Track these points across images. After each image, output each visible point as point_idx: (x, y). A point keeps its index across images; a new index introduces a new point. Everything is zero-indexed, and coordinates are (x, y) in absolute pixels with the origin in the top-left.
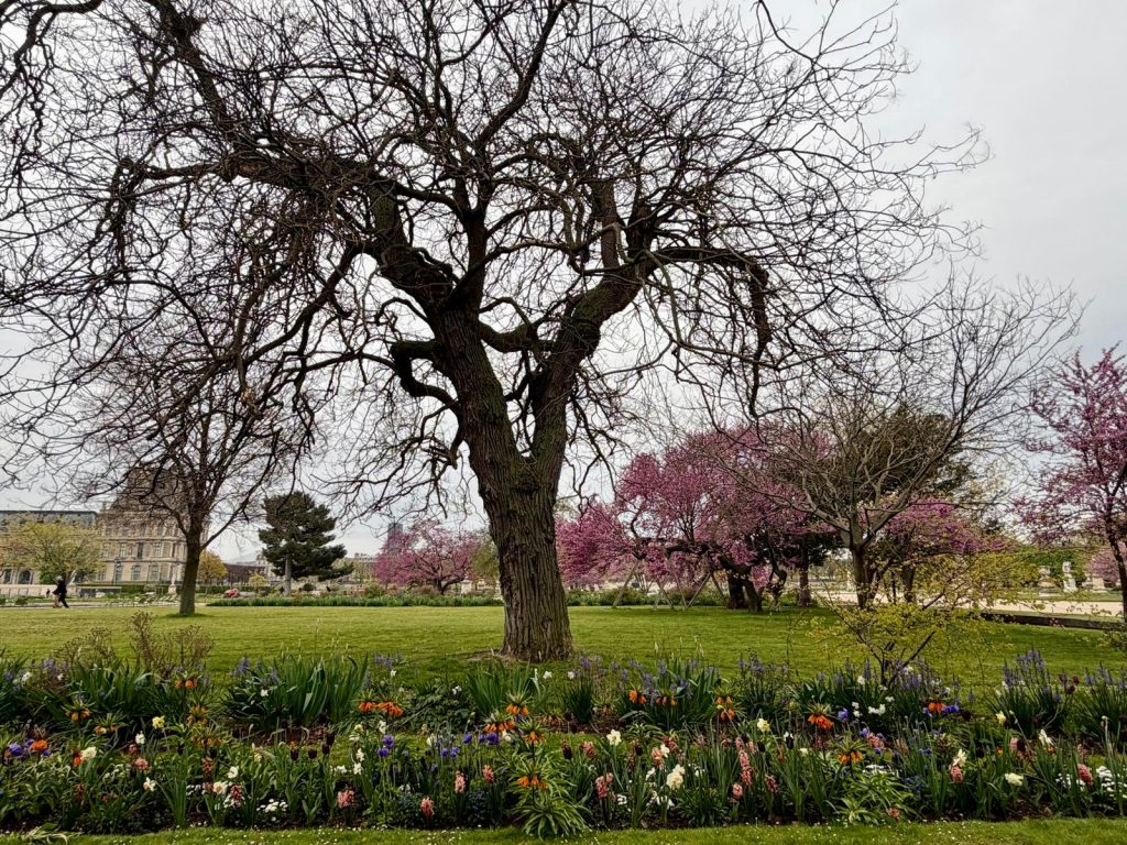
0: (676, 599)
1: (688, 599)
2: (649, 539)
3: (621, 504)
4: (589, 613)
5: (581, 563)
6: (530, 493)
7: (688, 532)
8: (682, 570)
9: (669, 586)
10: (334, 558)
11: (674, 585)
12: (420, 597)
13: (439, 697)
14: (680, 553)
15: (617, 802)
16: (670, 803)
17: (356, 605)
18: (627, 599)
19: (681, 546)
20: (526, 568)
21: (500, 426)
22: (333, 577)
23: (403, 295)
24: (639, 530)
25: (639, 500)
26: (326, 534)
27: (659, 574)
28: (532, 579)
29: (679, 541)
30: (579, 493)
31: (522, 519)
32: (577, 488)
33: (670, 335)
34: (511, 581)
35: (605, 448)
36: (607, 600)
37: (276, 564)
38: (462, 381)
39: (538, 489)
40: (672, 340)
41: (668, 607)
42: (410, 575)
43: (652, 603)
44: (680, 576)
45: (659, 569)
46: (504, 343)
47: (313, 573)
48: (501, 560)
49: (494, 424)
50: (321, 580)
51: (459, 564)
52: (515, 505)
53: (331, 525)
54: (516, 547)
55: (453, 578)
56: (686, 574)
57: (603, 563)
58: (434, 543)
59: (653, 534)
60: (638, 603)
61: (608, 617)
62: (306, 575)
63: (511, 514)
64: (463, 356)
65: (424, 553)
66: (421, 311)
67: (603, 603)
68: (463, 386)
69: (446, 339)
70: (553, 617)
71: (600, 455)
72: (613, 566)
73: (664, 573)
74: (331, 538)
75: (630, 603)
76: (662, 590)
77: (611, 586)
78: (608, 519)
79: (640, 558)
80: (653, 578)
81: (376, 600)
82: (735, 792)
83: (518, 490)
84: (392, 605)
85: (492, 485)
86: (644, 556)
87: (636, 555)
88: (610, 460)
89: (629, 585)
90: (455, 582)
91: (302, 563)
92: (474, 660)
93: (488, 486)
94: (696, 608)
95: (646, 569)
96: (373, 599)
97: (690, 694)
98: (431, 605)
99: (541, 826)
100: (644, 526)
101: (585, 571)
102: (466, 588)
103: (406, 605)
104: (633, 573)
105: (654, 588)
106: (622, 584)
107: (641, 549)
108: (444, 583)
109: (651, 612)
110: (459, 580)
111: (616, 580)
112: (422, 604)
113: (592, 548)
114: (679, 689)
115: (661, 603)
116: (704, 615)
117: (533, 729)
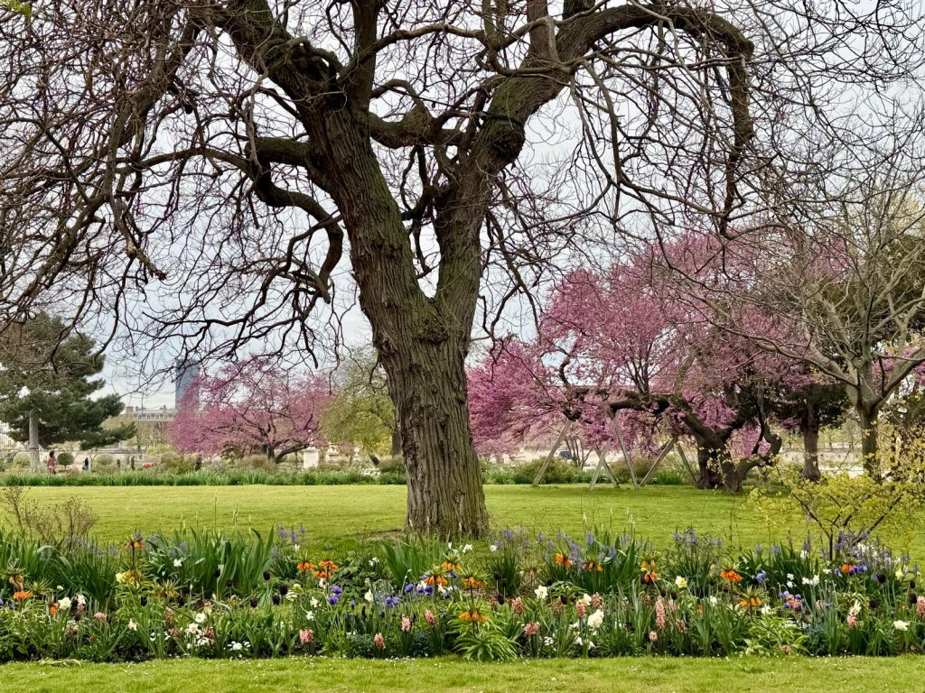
0: (622, 475)
1: (641, 474)
2: (586, 391)
3: (546, 343)
4: (500, 493)
5: (490, 424)
6: (436, 343)
7: (641, 379)
8: (633, 434)
9: (614, 457)
10: (105, 416)
11: (620, 455)
12: (255, 472)
13: (356, 569)
14: (630, 411)
15: (543, 644)
16: (592, 644)
17: (159, 483)
18: (552, 476)
19: (633, 402)
20: (433, 434)
21: (398, 261)
22: (103, 443)
23: (268, 83)
24: (572, 380)
25: (572, 339)
26: (90, 379)
27: (598, 440)
28: (441, 446)
29: (628, 394)
30: (491, 335)
31: (428, 375)
32: (488, 326)
33: (608, 177)
34: (416, 449)
35: (527, 274)
36: (524, 477)
37: (14, 424)
38: (350, 201)
39: (446, 339)
40: (610, 182)
41: (611, 486)
42: (224, 440)
43: (588, 481)
44: (629, 442)
45: (598, 432)
46: (393, 136)
47: (73, 438)
48: (403, 424)
49: (391, 257)
50: (84, 447)
51: (301, 424)
52: (419, 357)
53: (97, 364)
54: (422, 409)
55: (290, 444)
56: (640, 439)
57: (520, 425)
58: (261, 392)
59: (590, 383)
60: (569, 480)
61: (527, 498)
62: (61, 440)
63: (414, 369)
64: (349, 168)
65: (245, 409)
66: (293, 106)
67: (518, 481)
68: (350, 208)
69: (329, 147)
70: (465, 490)
71: (521, 283)
72: (533, 429)
73: (605, 438)
74: (97, 385)
75: (557, 480)
76: (603, 462)
77: (527, 456)
78: (527, 363)
79: (573, 419)
80: (590, 444)
81: (188, 476)
82: (651, 637)
83: (422, 341)
84: (213, 483)
85: (391, 334)
86: (577, 416)
87: (567, 413)
88: (532, 291)
89: (557, 454)
90: (294, 450)
91: (56, 423)
92: (374, 539)
93: (385, 335)
94: (651, 488)
95: (580, 431)
96: (184, 476)
97: (618, 563)
98: (271, 483)
99: (480, 653)
100: (578, 374)
101: (496, 435)
102: (310, 459)
103: (234, 482)
104: (563, 437)
105: (593, 459)
106: (546, 453)
107: (573, 406)
108: (277, 452)
109: (586, 491)
110: (300, 446)
111: (538, 448)
112: (257, 481)
113: (505, 403)
114: (607, 559)
115: (600, 480)
116: (659, 495)
117: (471, 576)
